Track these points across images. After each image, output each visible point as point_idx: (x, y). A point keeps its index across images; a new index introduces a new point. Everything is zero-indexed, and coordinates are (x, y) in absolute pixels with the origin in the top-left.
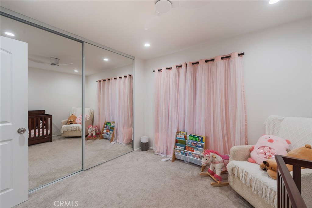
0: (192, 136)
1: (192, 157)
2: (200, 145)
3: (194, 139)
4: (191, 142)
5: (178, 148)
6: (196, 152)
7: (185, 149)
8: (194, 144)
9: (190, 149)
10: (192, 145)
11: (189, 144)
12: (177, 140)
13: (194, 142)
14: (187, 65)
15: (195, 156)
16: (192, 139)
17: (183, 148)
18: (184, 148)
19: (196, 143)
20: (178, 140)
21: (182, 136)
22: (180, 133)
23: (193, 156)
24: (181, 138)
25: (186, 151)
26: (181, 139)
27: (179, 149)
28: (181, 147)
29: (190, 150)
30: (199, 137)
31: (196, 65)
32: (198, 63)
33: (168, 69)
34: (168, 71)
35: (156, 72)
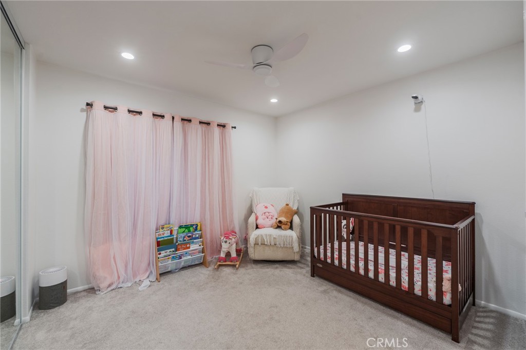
0: (183, 228)
1: (190, 257)
2: (197, 236)
3: (187, 230)
4: (183, 236)
5: (163, 253)
6: (194, 247)
7: (176, 250)
8: (189, 237)
9: (185, 247)
10: (185, 240)
11: (180, 241)
12: (159, 241)
13: (189, 235)
14: (173, 118)
15: (193, 253)
16: (184, 232)
17: (171, 250)
18: (174, 249)
19: (191, 235)
20: (162, 241)
21: (166, 232)
22: (163, 228)
23: (190, 255)
24: (165, 235)
25: (179, 253)
26: (167, 238)
27: (166, 254)
28: (168, 251)
29: (184, 249)
30: (193, 225)
31: (186, 122)
32: (190, 121)
33: (129, 111)
34: (130, 115)
35: (98, 109)
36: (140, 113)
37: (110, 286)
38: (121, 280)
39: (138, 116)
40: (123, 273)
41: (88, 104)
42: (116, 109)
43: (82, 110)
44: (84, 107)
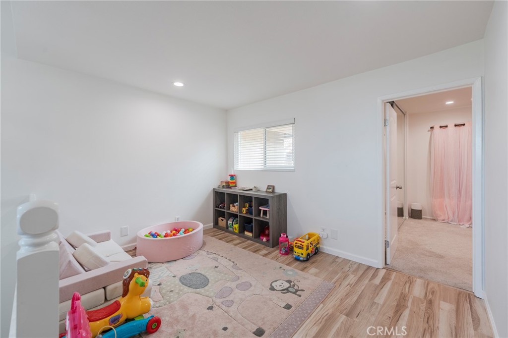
33: (456, 125)
34: (457, 127)
35: (437, 129)
36: (464, 125)
37: (443, 220)
38: (450, 219)
39: (462, 127)
40: (452, 216)
41: (431, 128)
42: (447, 126)
43: (429, 131)
44: (430, 129)
